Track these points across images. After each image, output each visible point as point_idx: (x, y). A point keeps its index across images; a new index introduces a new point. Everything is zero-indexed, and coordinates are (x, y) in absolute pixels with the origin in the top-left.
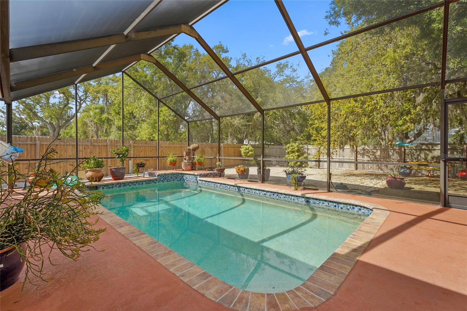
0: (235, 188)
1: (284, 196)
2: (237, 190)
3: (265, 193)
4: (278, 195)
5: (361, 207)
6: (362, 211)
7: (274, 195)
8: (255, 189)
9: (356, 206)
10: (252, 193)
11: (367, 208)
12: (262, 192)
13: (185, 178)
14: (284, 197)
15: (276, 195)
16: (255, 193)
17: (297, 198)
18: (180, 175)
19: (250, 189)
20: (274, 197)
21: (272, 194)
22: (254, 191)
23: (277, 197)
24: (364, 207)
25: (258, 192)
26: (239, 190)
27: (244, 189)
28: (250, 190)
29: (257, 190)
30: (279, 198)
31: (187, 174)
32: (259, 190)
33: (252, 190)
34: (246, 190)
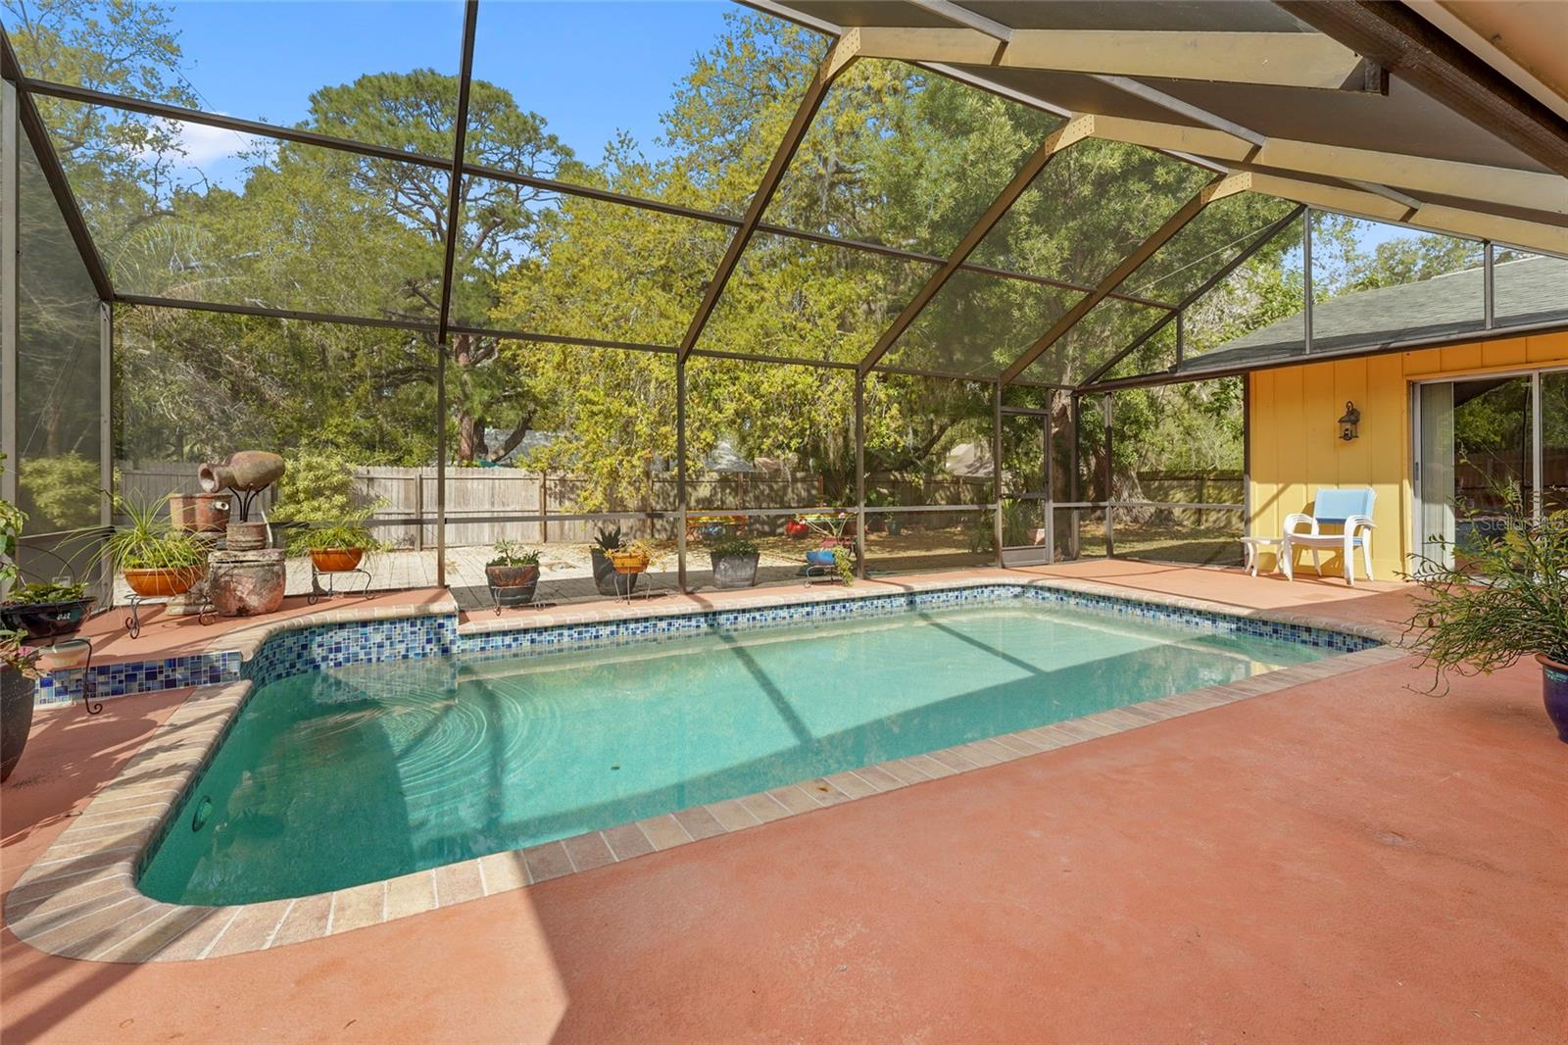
0: (693, 623)
1: (861, 603)
2: (704, 627)
3: (809, 609)
4: (844, 607)
5: (994, 586)
6: (996, 593)
7: (833, 608)
8: (775, 608)
9: (986, 587)
10: (763, 623)
11: (1004, 585)
12: (800, 610)
13: (317, 652)
14: (862, 607)
15: (838, 607)
16: (774, 619)
17: (888, 601)
18: (289, 642)
19: (759, 609)
20: (835, 613)
21: (829, 606)
22: (771, 614)
23: (843, 610)
24: (999, 586)
25: (784, 613)
26: (712, 626)
27: (732, 617)
28: (757, 615)
29: (781, 607)
30: (849, 614)
31: (342, 625)
32: (789, 606)
33: (765, 613)
34: (742, 619)
